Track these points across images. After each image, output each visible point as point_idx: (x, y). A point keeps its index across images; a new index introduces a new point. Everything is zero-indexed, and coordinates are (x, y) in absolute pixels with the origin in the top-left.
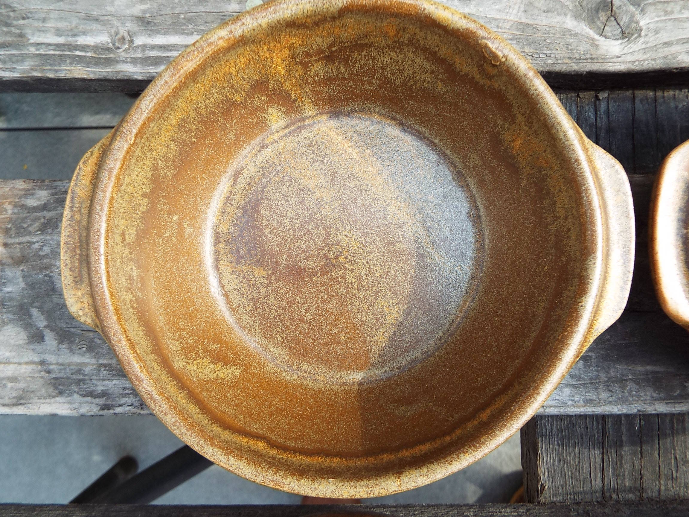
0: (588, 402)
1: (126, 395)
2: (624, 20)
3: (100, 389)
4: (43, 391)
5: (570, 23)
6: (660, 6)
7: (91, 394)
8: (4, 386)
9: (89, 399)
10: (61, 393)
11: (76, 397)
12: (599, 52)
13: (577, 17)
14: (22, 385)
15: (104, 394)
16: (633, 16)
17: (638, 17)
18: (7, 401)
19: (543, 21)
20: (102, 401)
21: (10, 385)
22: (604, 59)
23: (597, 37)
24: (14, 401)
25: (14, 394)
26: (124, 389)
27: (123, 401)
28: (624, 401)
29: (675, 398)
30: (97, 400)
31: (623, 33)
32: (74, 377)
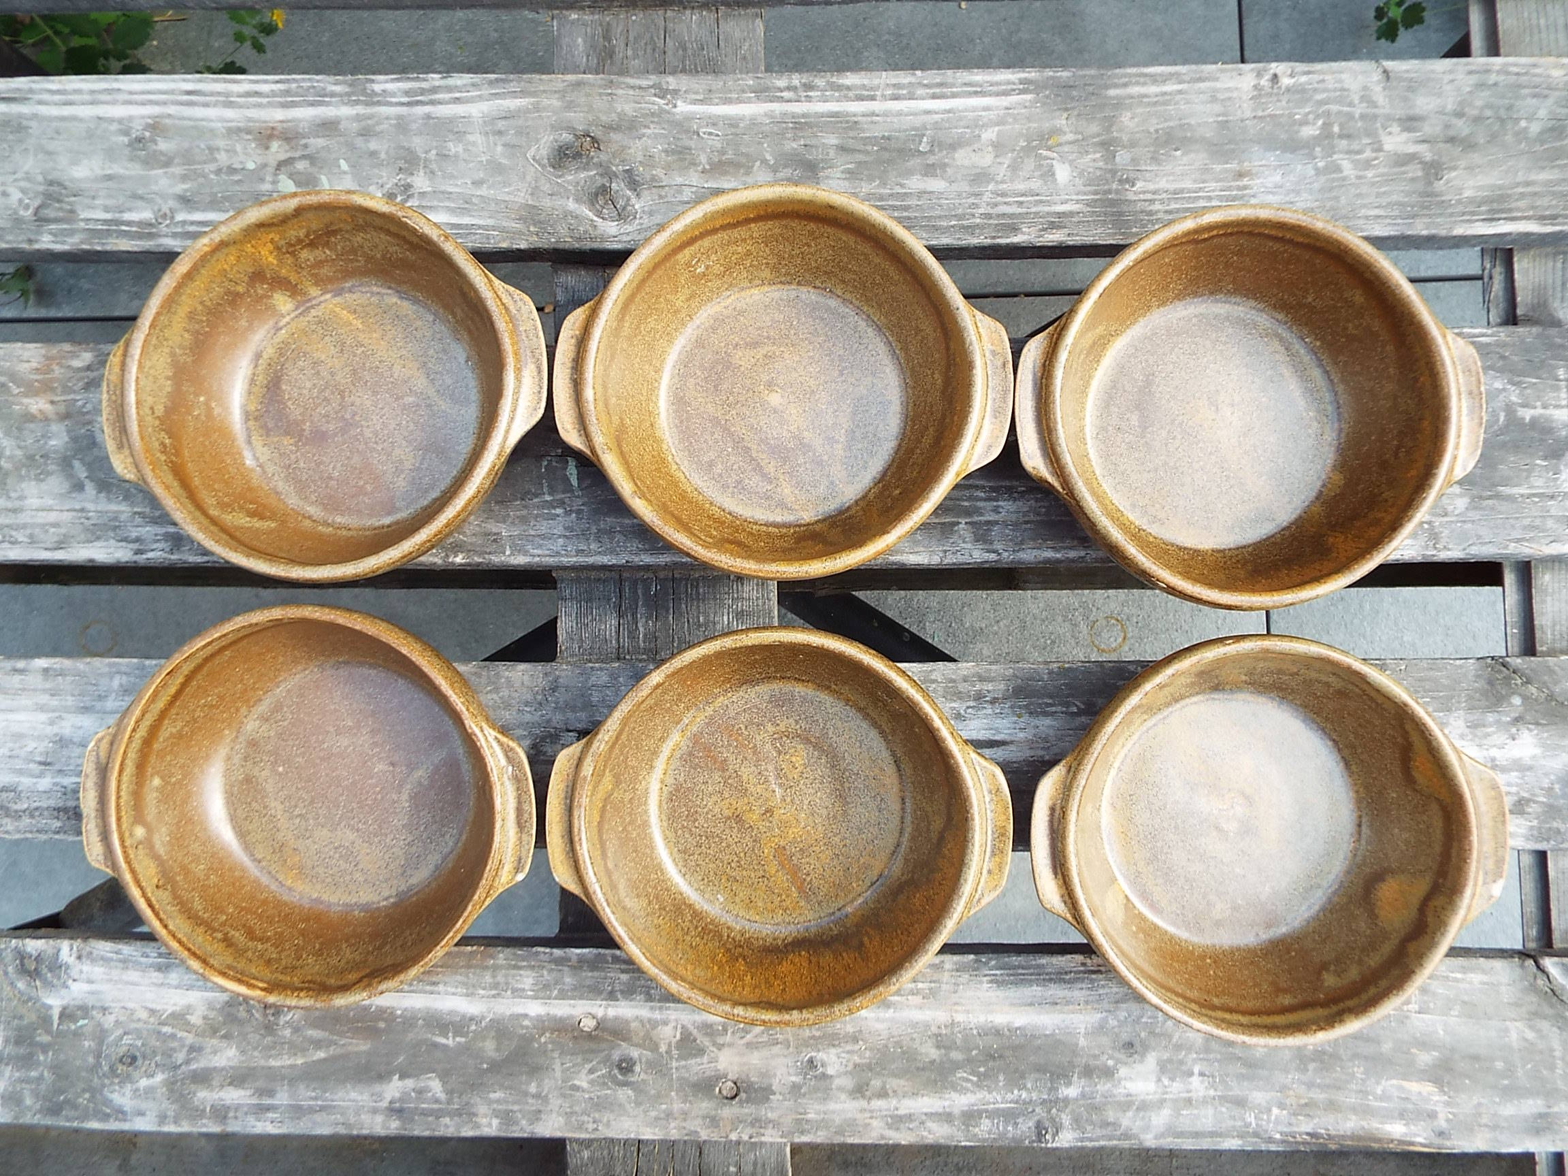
0: (579, 552)
1: (158, 541)
2: (621, 203)
3: (134, 535)
4: (83, 536)
5: (571, 205)
6: (654, 190)
7: (125, 540)
8: (47, 531)
9: (123, 544)
10: (98, 538)
11: (112, 542)
12: (598, 232)
13: (577, 200)
14: (63, 531)
15: (137, 540)
16: (629, 199)
17: (633, 201)
18: (50, 546)
19: (547, 203)
20: (136, 546)
21: (53, 530)
22: (603, 240)
23: (595, 218)
24: (55, 545)
25: (56, 539)
26: (156, 535)
27: (155, 546)
28: (612, 552)
29: (659, 549)
30: (131, 546)
31: (619, 215)
32: (112, 523)
